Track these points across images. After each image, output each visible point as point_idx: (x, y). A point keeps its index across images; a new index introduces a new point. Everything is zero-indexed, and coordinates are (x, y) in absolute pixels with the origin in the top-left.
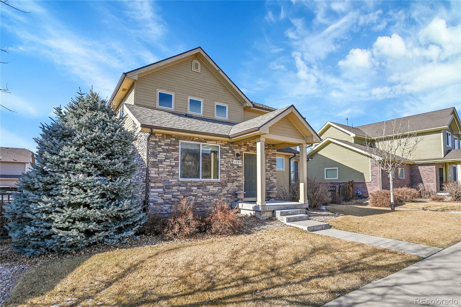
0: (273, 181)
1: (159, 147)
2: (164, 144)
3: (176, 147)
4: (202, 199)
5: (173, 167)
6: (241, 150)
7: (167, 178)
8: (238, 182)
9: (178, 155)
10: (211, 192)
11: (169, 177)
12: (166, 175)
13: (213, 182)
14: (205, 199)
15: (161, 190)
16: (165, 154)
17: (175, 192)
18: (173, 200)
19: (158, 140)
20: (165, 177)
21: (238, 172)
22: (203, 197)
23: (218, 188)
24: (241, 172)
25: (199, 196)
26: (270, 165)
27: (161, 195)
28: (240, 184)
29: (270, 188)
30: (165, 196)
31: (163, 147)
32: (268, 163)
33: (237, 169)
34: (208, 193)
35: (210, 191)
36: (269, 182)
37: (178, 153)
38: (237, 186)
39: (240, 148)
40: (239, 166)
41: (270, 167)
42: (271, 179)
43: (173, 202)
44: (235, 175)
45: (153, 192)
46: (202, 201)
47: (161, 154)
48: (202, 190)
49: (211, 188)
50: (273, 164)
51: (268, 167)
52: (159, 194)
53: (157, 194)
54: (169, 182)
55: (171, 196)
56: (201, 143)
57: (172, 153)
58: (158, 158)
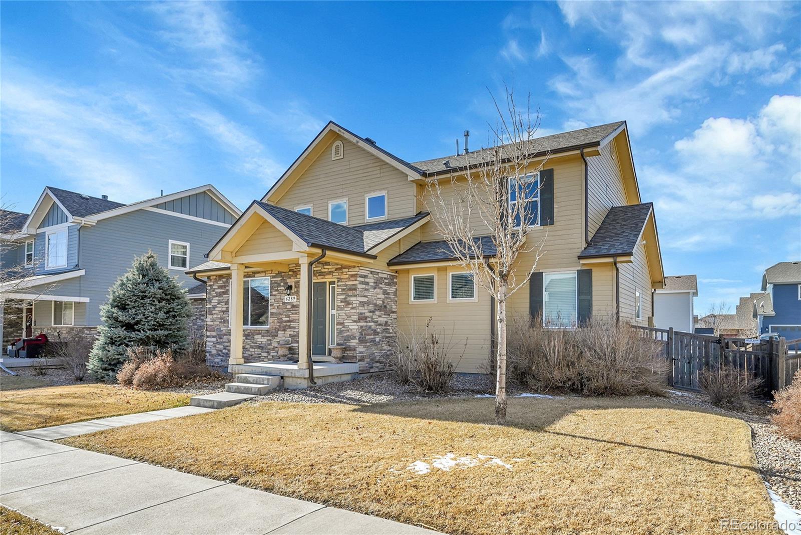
0: (350, 327)
1: (213, 291)
2: (217, 287)
3: (227, 288)
4: (250, 353)
5: (223, 312)
6: (296, 280)
7: (220, 326)
8: (292, 330)
9: (228, 298)
10: (260, 344)
11: (221, 324)
12: (218, 323)
13: (262, 330)
14: (253, 353)
15: (214, 339)
16: (217, 298)
17: (225, 342)
18: (224, 351)
19: (212, 283)
20: (218, 325)
21: (293, 314)
22: (251, 350)
23: (267, 338)
24: (296, 314)
25: (247, 348)
26: (345, 298)
27: (215, 344)
28: (295, 333)
29: (345, 340)
30: (217, 346)
31: (216, 290)
32: (341, 294)
33: (291, 309)
34: (255, 345)
35: (258, 343)
36: (343, 329)
37: (228, 296)
38: (291, 336)
39: (296, 276)
40: (294, 304)
41: (344, 302)
42: (345, 324)
43: (223, 353)
44: (287, 319)
45: (209, 342)
46: (249, 355)
47: (214, 298)
48: (249, 341)
49: (259, 339)
50: (351, 296)
51: (342, 302)
52: (213, 344)
53: (212, 344)
54: (221, 331)
55: (222, 346)
56: (250, 279)
57: (224, 296)
58: (212, 304)
